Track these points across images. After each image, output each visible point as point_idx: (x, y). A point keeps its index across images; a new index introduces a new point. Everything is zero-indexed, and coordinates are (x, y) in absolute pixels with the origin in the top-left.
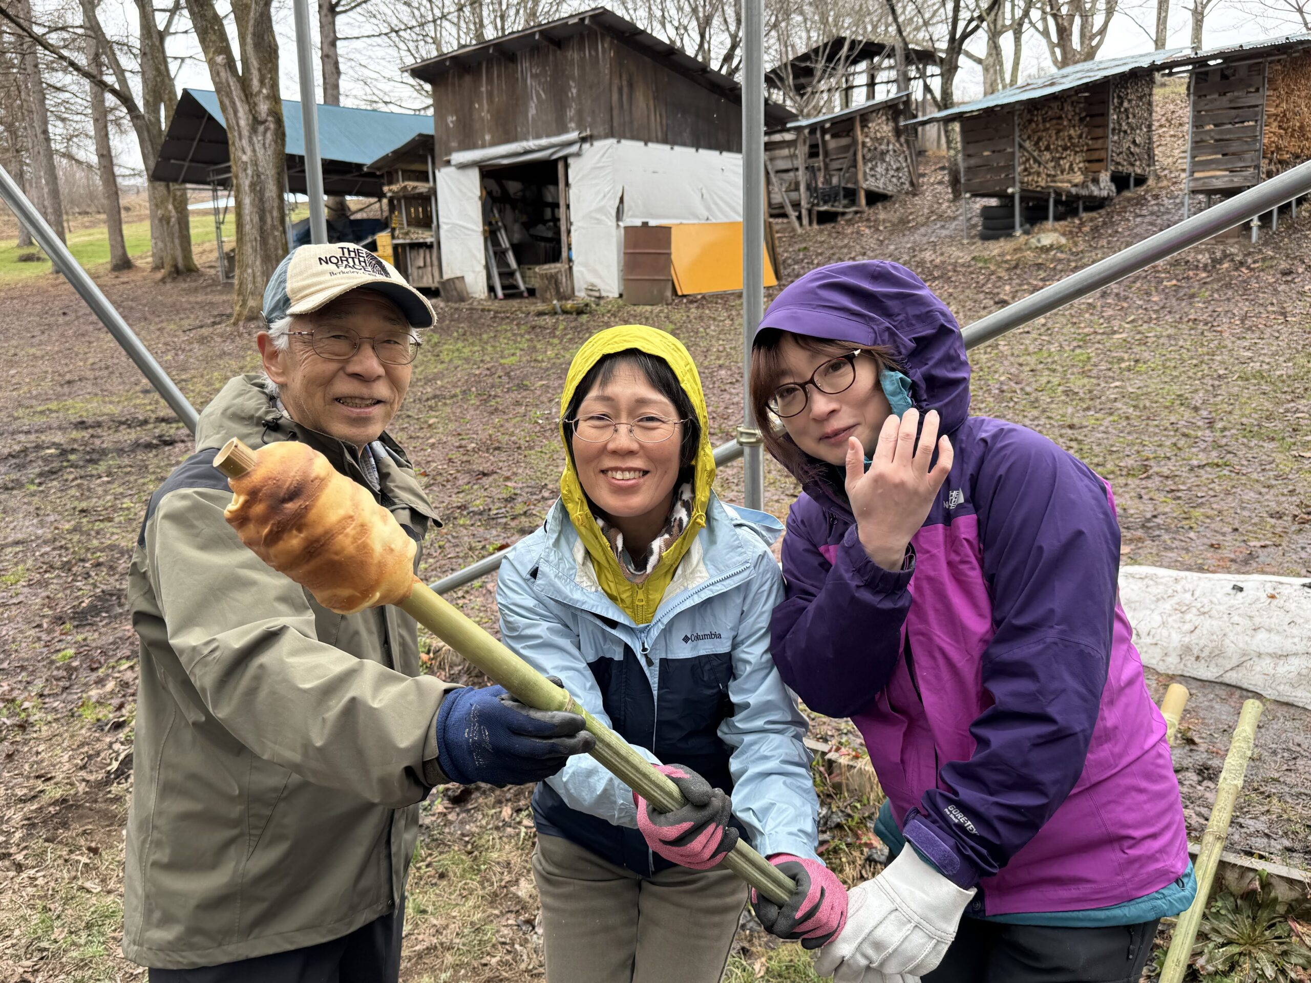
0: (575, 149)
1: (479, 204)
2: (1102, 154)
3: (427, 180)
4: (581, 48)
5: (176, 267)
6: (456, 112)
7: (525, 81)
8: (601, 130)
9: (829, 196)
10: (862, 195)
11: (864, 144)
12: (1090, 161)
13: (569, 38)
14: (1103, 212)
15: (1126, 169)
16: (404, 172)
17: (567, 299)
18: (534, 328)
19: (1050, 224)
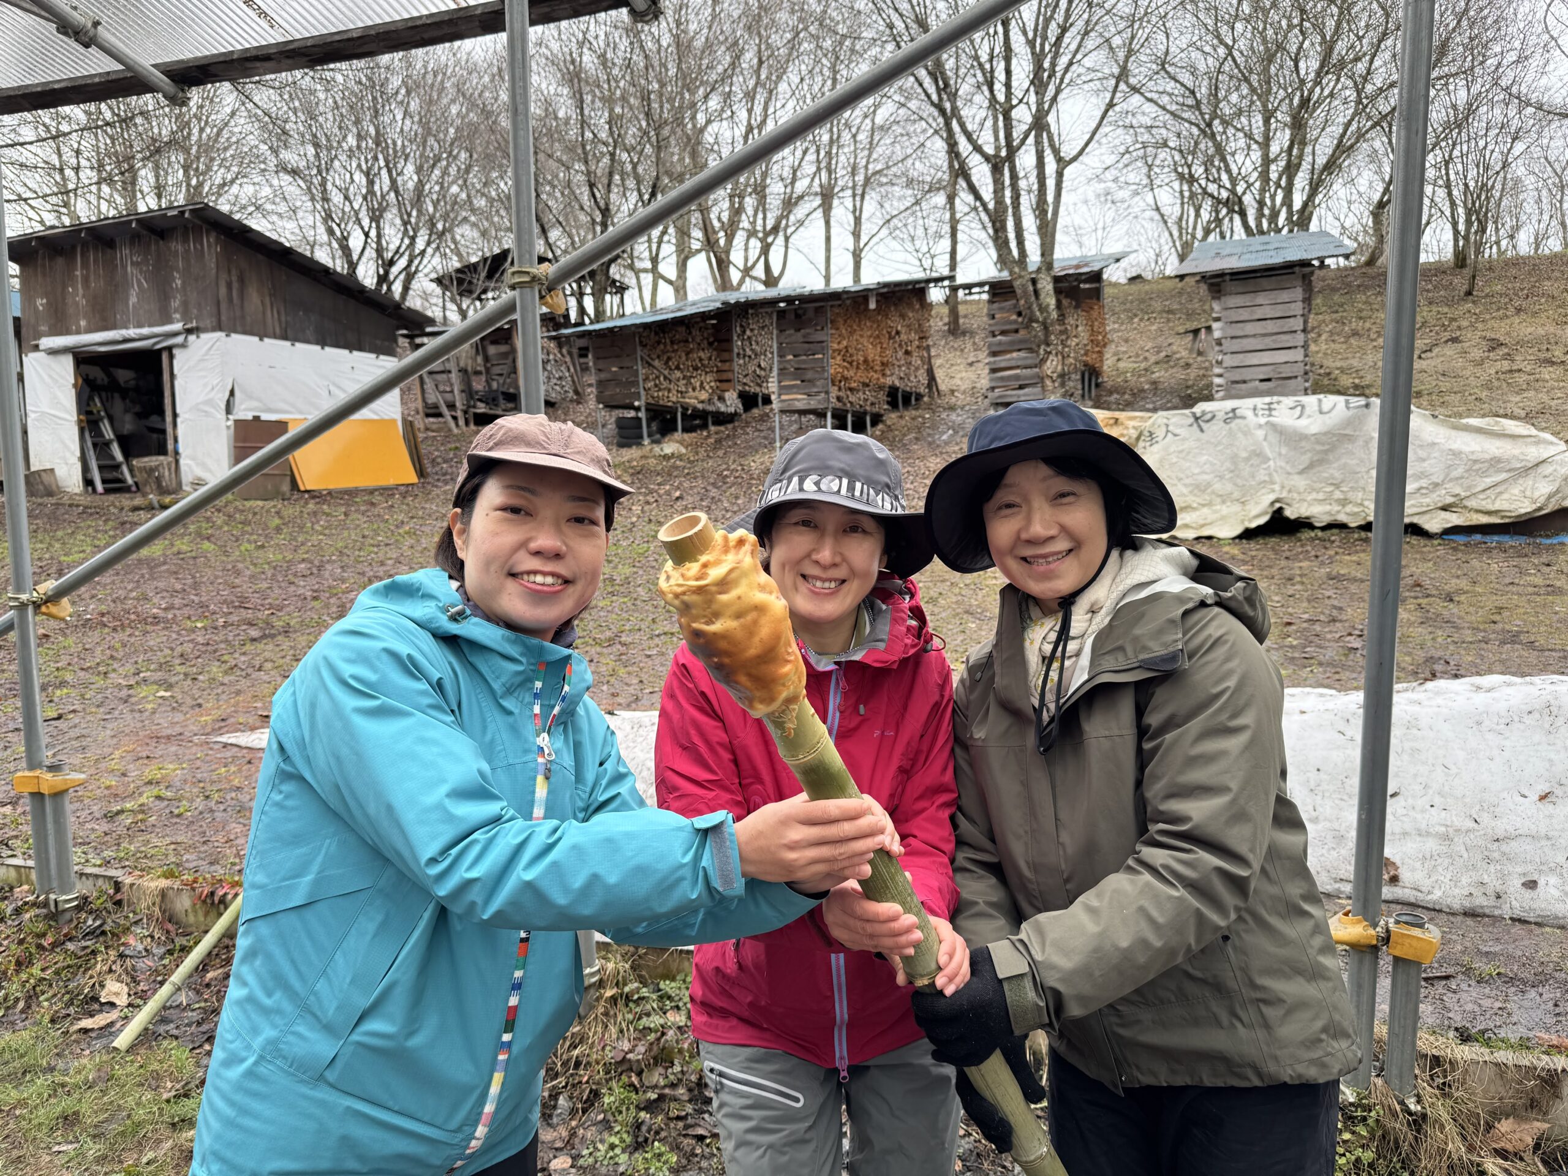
0: (179, 339)
1: (73, 392)
2: (729, 375)
4: (186, 240)
6: (46, 295)
7: (124, 267)
8: (208, 323)
9: (490, 399)
12: (721, 381)
13: (173, 230)
14: (730, 426)
15: (753, 389)
17: (169, 493)
19: (678, 435)
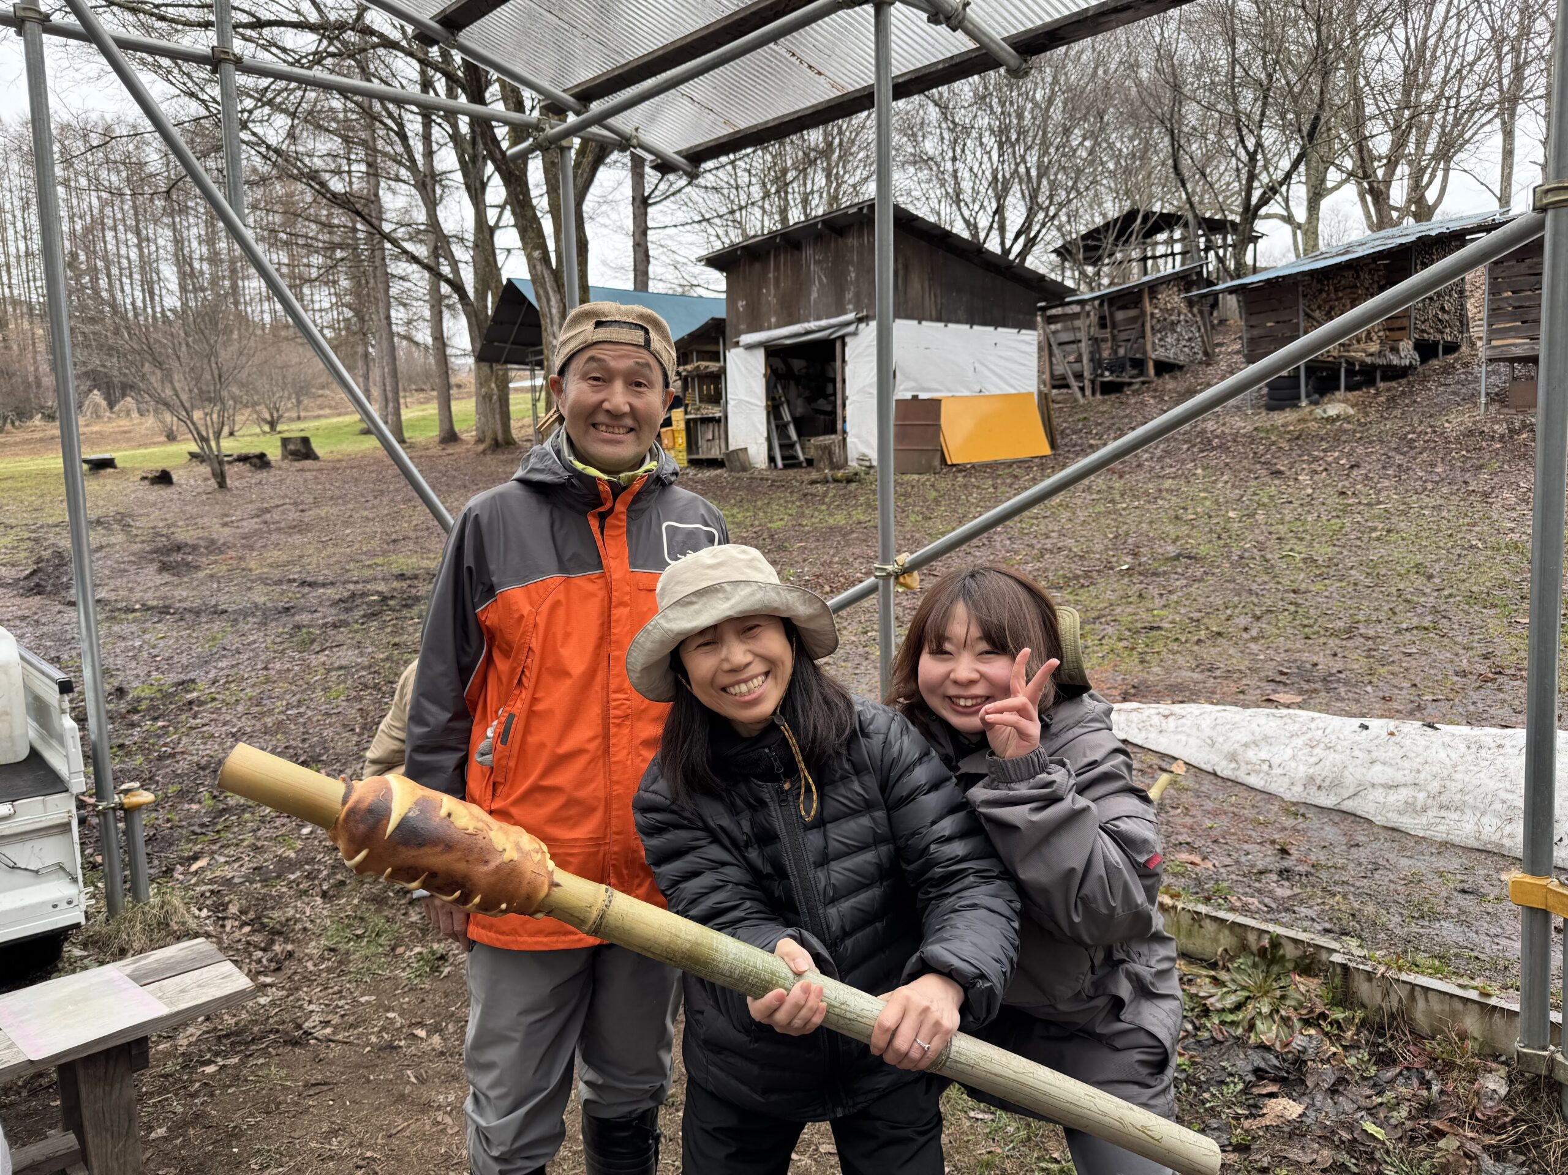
0: (852, 328)
1: (763, 381)
2: (1405, 322)
3: (718, 360)
4: (861, 235)
5: (496, 440)
6: (745, 297)
7: (808, 266)
9: (1116, 366)
10: (1151, 364)
11: (1152, 315)
12: (1390, 330)
13: (851, 226)
14: (1404, 381)
15: (1433, 336)
16: (698, 352)
17: (839, 468)
18: (805, 495)
19: (1340, 394)
